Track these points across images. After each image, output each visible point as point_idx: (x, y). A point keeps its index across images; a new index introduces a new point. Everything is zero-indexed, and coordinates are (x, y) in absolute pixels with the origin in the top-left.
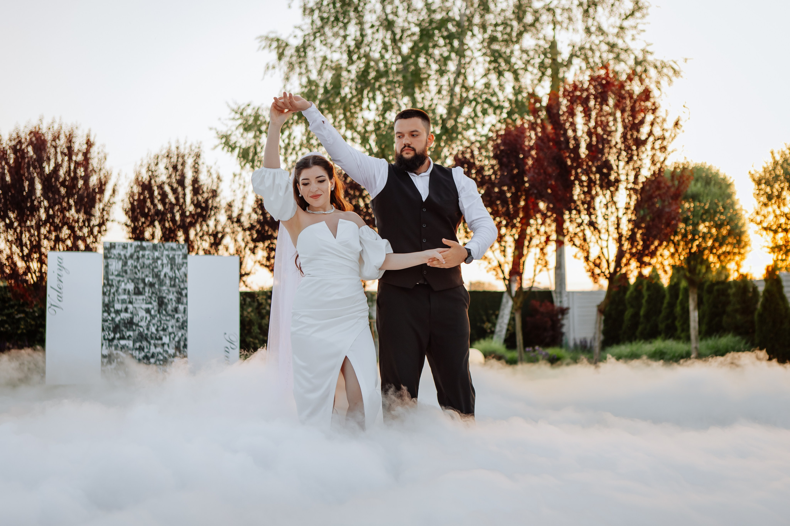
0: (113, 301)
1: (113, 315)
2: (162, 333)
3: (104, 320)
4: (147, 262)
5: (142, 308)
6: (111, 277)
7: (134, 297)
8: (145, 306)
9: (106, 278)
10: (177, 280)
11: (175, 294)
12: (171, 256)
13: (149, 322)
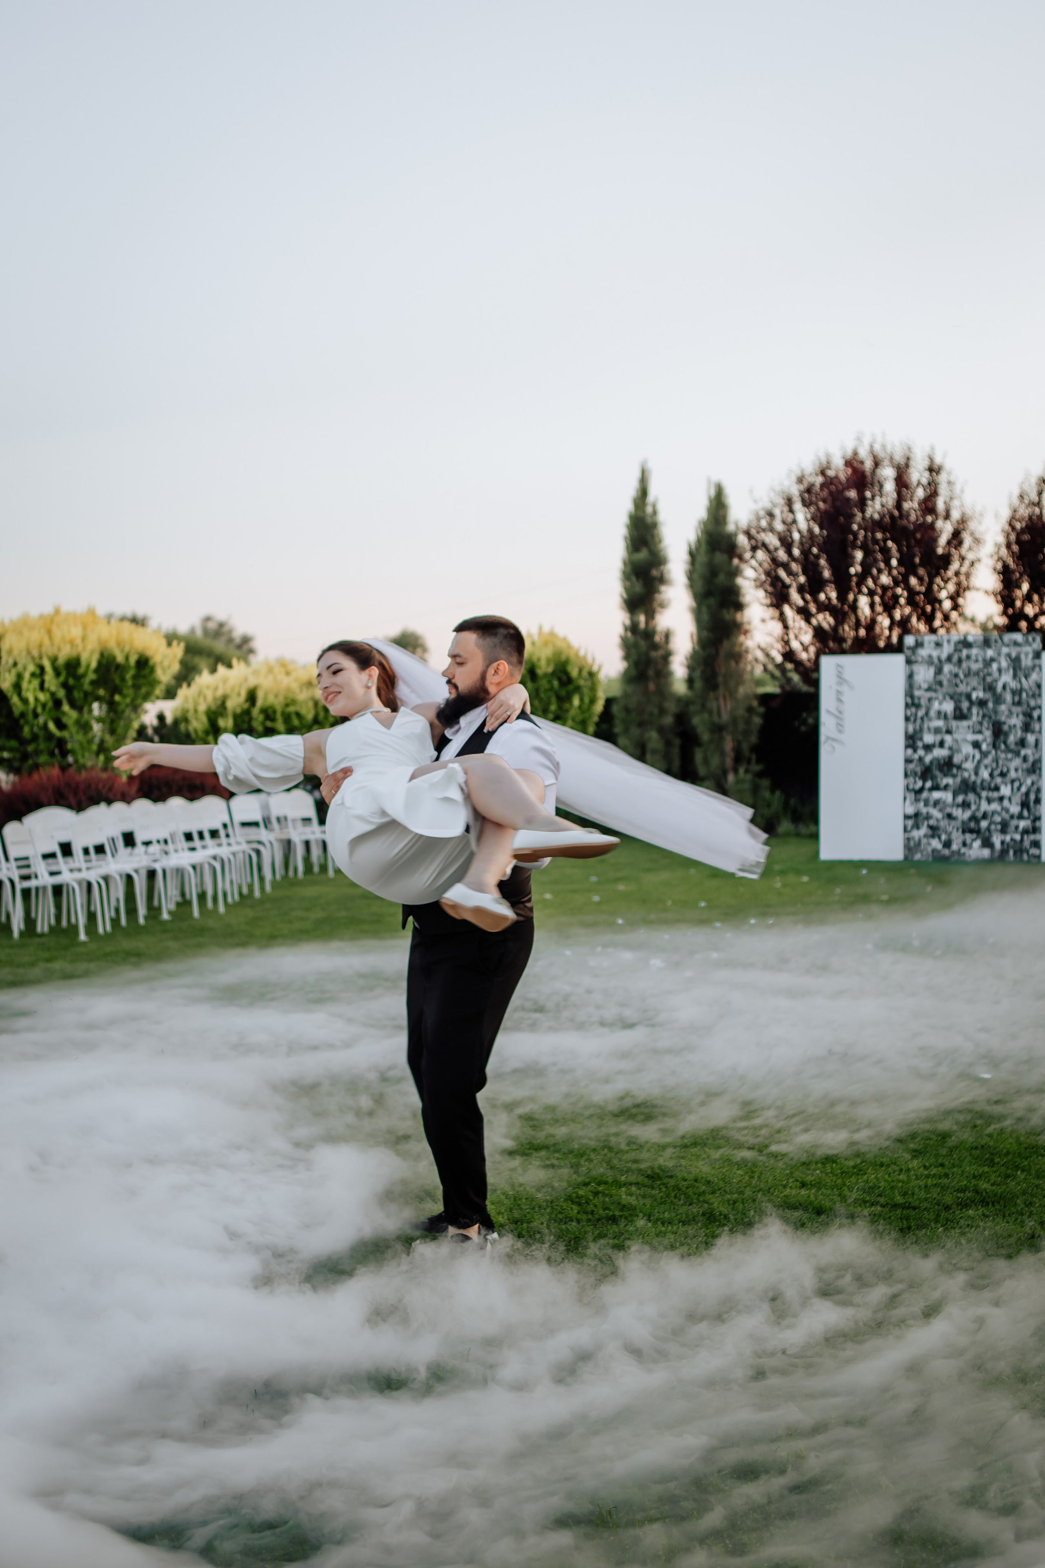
0: (921, 730)
1: (921, 752)
2: (999, 780)
3: (908, 761)
4: (975, 667)
5: (965, 740)
6: (917, 693)
7: (954, 724)
8: (971, 737)
9: (910, 692)
10: (1024, 695)
11: (1021, 717)
12: (1014, 655)
13: (979, 762)
